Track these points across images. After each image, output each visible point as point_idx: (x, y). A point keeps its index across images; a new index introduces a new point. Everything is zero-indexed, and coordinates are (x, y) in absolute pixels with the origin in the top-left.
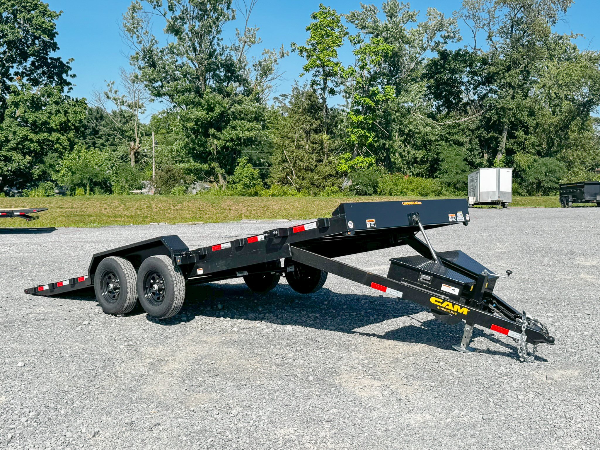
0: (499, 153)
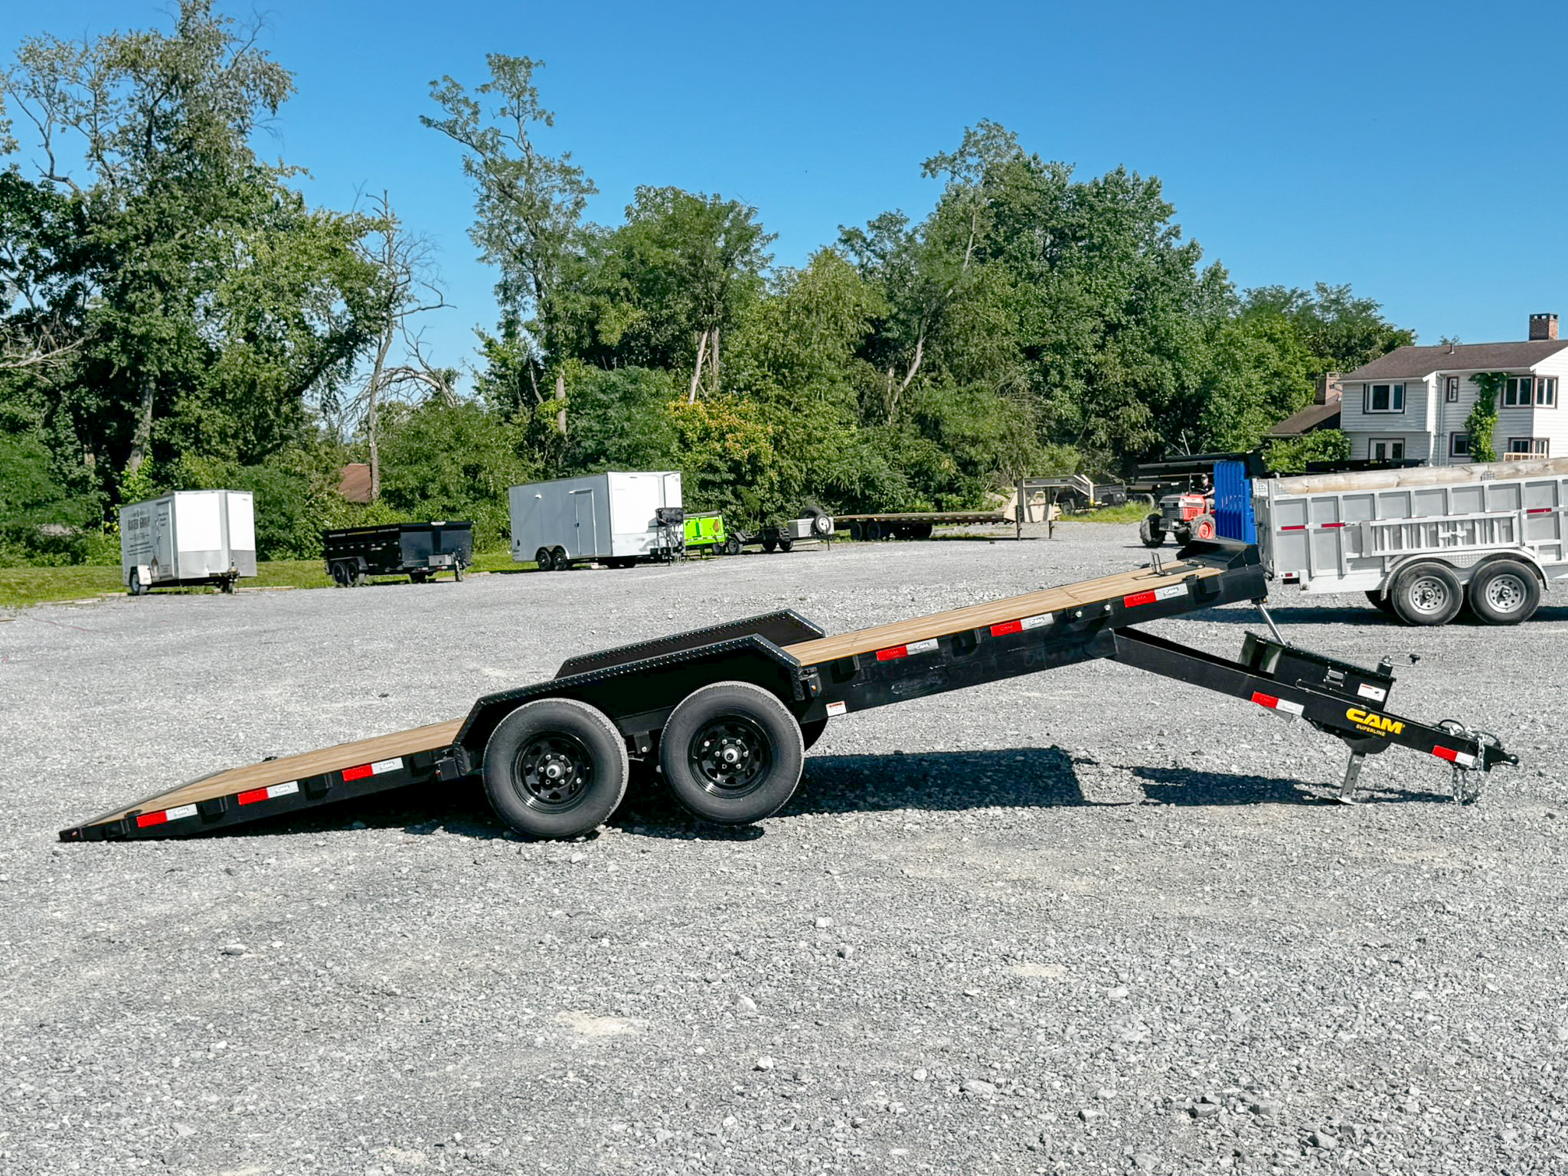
0: (134, 452)
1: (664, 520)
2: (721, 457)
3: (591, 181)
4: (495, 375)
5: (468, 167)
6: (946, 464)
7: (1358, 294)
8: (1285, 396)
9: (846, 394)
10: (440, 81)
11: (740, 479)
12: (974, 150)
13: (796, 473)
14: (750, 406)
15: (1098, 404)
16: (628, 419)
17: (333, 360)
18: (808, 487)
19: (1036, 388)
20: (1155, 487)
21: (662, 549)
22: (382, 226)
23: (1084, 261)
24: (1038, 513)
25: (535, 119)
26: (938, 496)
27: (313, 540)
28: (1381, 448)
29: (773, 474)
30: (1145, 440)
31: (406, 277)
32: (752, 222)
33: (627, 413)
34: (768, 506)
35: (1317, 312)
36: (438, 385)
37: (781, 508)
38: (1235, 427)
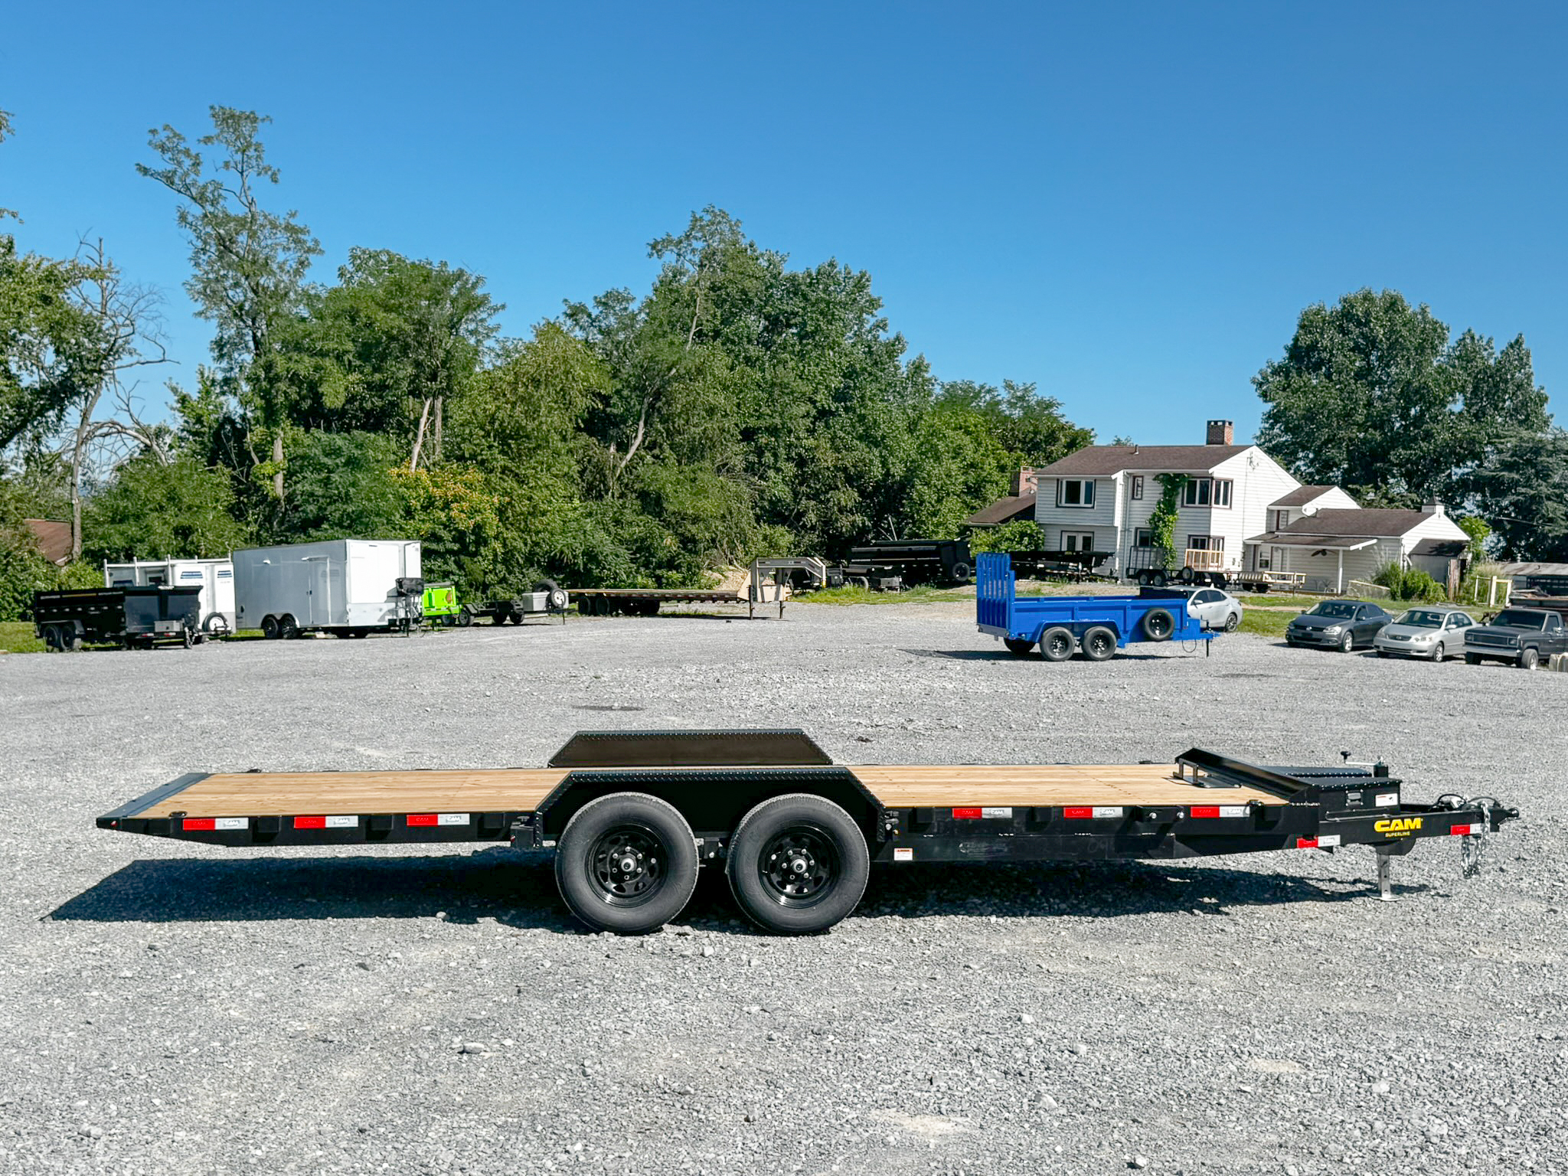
1: (403, 590)
2: (445, 527)
3: (316, 242)
4: (188, 431)
5: (183, 218)
6: (668, 541)
7: (1042, 392)
8: (980, 487)
9: (570, 467)
10: (160, 129)
11: (464, 550)
12: (699, 235)
13: (520, 544)
14: (475, 475)
15: (808, 486)
16: (353, 485)
17: (41, 412)
18: (530, 560)
19: (750, 468)
20: (869, 570)
21: (401, 620)
22: (97, 275)
23: (797, 348)
24: (769, 593)
25: (259, 174)
26: (658, 572)
27: (11, 600)
28: (1072, 541)
29: (497, 546)
30: (853, 524)
31: (129, 330)
32: (479, 292)
33: (351, 479)
34: (490, 577)
35: (1004, 407)
36: (148, 442)
37: (503, 580)
38: (934, 514)
